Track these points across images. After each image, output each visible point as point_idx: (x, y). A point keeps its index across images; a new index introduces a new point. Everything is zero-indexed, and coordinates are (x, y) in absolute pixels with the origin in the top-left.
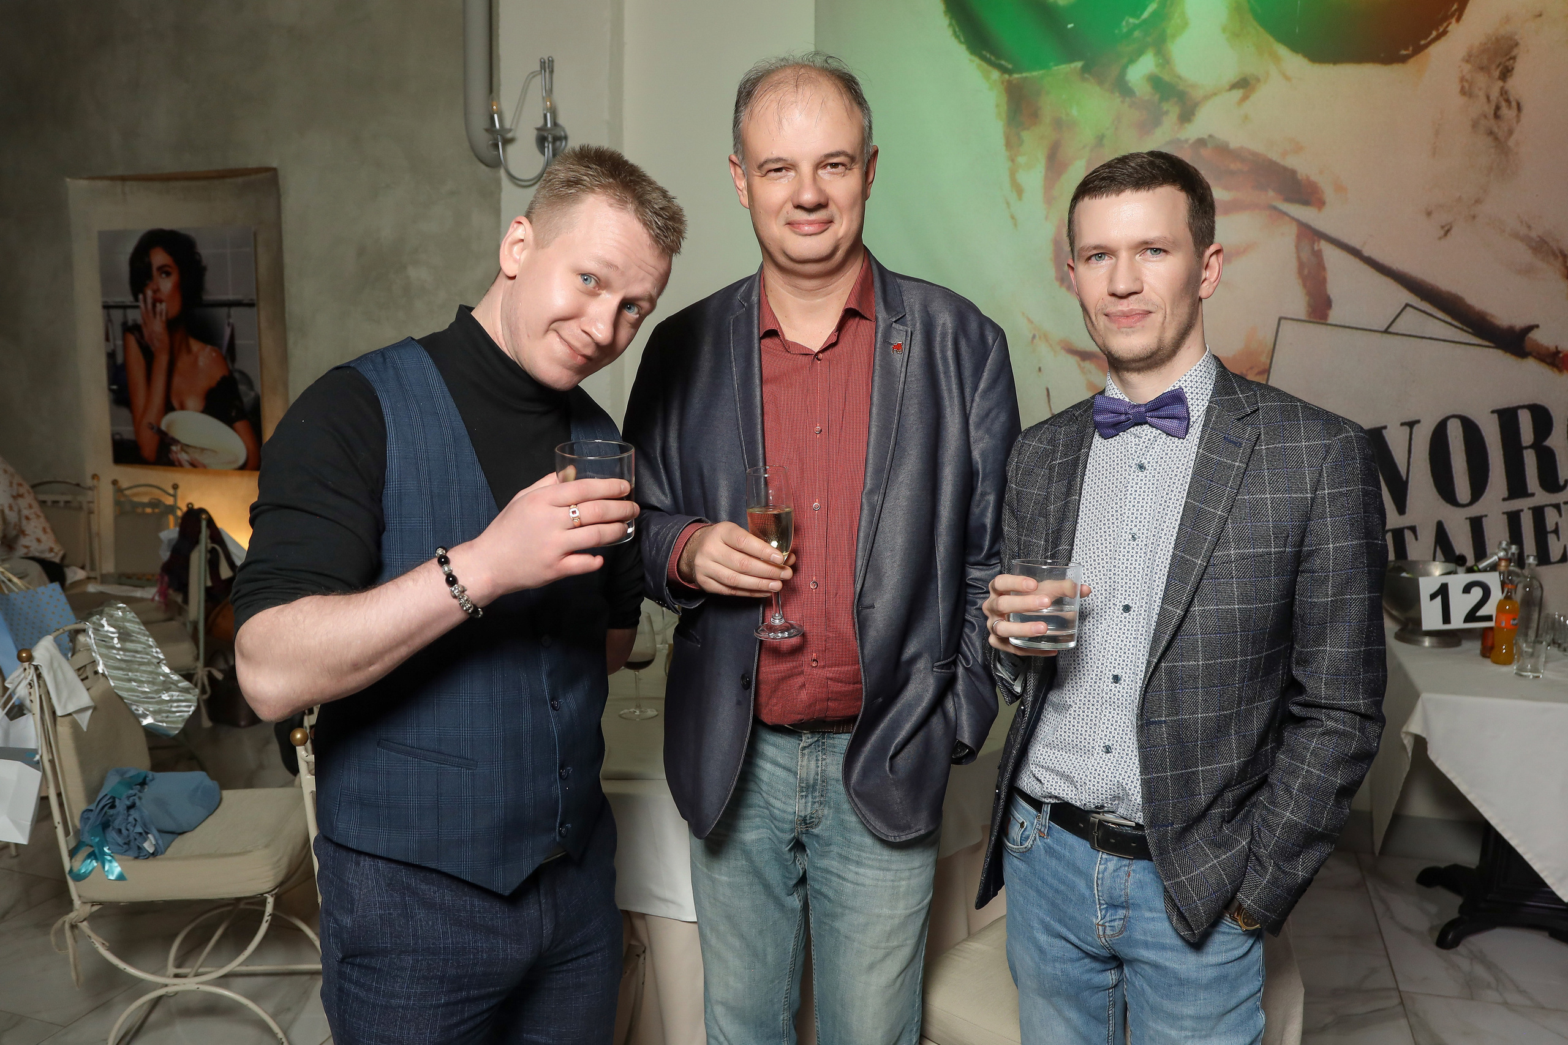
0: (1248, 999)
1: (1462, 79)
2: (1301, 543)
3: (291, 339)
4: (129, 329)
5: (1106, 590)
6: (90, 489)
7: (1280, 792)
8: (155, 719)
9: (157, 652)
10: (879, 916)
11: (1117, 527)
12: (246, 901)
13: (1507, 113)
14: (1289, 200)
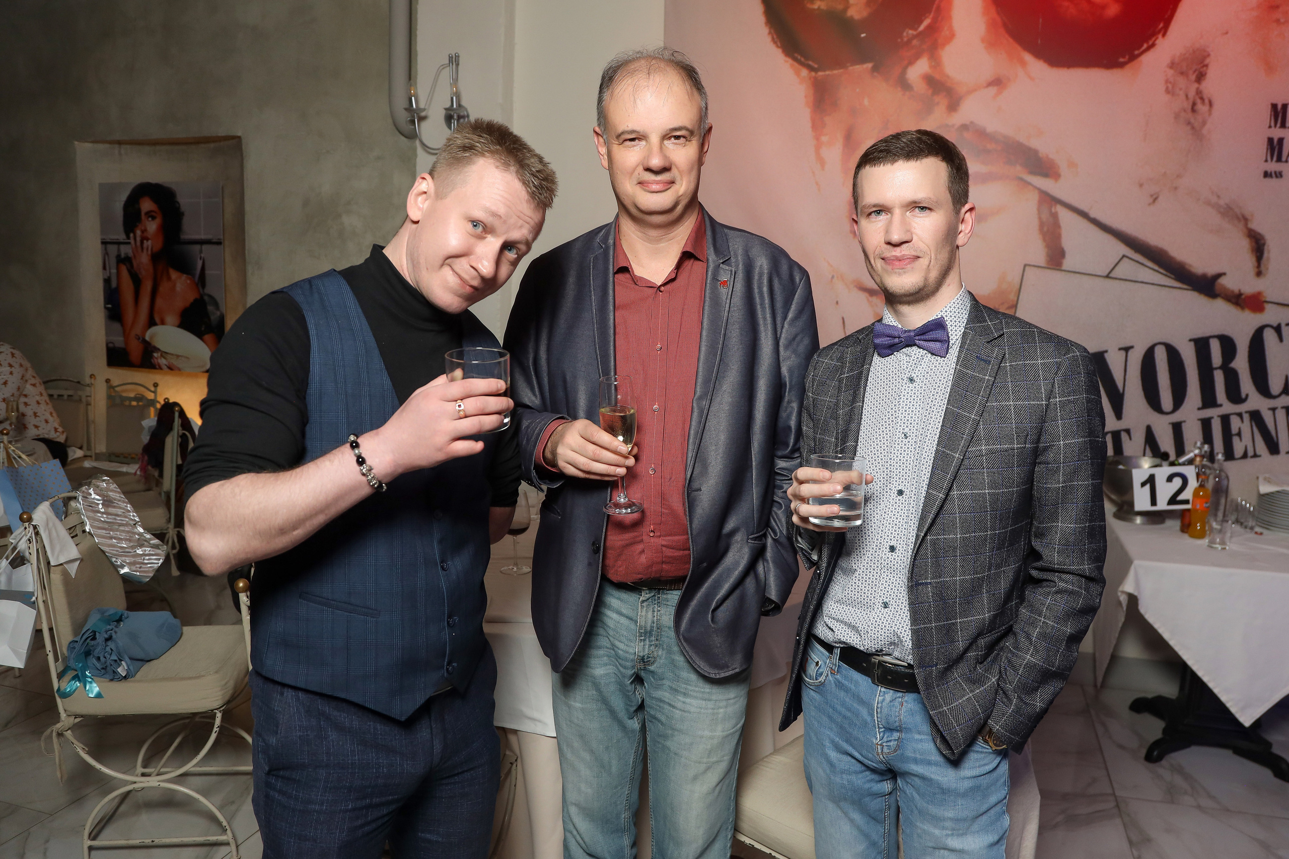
0: (996, 804)
1: (1167, 81)
2: (1038, 440)
3: (250, 269)
4: (122, 260)
5: (883, 478)
6: (88, 385)
7: (1022, 639)
8: (130, 569)
9: (133, 516)
10: (702, 737)
11: (893, 427)
12: (200, 715)
13: (1202, 108)
14: (1032, 173)
